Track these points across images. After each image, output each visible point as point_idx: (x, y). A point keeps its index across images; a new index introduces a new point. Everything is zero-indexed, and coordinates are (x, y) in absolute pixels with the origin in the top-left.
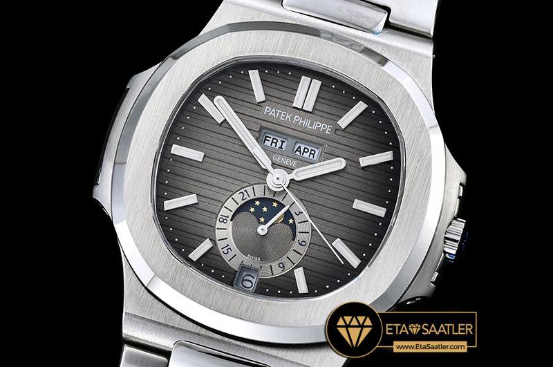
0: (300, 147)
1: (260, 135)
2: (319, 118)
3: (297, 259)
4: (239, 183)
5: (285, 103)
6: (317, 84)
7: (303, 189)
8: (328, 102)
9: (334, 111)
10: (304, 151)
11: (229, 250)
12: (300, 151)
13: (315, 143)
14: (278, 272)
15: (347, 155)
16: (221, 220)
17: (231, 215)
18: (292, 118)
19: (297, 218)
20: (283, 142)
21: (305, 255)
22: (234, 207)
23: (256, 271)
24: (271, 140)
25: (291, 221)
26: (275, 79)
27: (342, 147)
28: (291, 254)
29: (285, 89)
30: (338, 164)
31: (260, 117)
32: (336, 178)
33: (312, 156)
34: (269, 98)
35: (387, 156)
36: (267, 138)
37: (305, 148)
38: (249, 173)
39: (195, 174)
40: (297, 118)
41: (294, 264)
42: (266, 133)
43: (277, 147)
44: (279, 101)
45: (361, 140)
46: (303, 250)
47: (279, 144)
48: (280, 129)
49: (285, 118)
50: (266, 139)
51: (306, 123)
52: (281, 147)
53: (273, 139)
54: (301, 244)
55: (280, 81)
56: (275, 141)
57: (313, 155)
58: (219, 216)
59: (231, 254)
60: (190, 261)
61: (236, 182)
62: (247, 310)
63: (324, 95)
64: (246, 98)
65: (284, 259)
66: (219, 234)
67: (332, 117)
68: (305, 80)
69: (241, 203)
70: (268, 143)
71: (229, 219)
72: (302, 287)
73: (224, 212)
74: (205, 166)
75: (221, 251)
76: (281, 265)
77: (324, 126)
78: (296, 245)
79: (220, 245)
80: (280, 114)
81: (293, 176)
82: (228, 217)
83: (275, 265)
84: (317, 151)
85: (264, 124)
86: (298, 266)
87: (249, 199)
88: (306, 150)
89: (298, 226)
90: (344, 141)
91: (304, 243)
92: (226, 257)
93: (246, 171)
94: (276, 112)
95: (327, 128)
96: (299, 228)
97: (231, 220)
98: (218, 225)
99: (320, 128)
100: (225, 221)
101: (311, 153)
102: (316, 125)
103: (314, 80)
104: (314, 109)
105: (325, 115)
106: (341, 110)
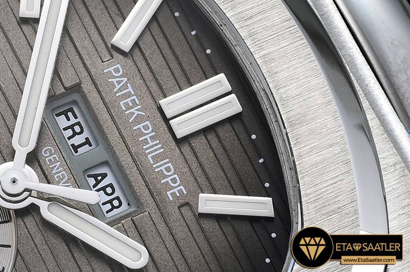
0: (104, 176)
1: (62, 96)
2: (181, 160)
5: (154, 87)
6: (232, 106)
7: (38, 239)
8: (220, 152)
9: (214, 172)
10: (104, 189)
12: (98, 182)
13: (133, 193)
18: (139, 119)
20: (87, 142)
24: (73, 121)
26: (176, 37)
27: (168, 238)
29: (174, 65)
31: (93, 71)
33: (109, 206)
34: (137, 53)
36: (70, 114)
37: (111, 185)
40: (146, 127)
42: (75, 102)
43: (70, 142)
44: (147, 75)
45: (210, 257)
47: (78, 140)
48: (103, 116)
49: (129, 108)
50: (65, 113)
51: (152, 147)
52: (76, 148)
53: (78, 124)
55: (181, 49)
56: (77, 129)
57: (113, 207)
63: (226, 133)
64: (103, 21)
67: (202, 180)
68: (221, 82)
70: (62, 122)
77: (174, 181)
80: (128, 95)
84: (125, 206)
85: (87, 86)
88: (109, 190)
90: (181, 233)
94: (125, 86)
95: (176, 189)
99: (167, 177)
101: (110, 202)
102: (162, 166)
103: (233, 96)
104: (187, 139)
105: (195, 165)
106: (226, 183)
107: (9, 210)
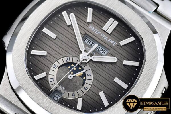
0: (99, 48)
1: (84, 37)
2: (112, 38)
3: (81, 94)
4: (68, 54)
5: (99, 26)
6: (116, 23)
7: (94, 65)
8: (118, 33)
9: (119, 37)
10: (101, 50)
11: (53, 81)
12: (99, 49)
13: (107, 48)
14: (71, 97)
15: (119, 57)
16: (54, 67)
17: (59, 66)
18: (100, 34)
19: (87, 77)
20: (93, 43)
21: (85, 94)
22: (62, 63)
23: (61, 93)
24: (88, 40)
25: (84, 78)
26: (98, 15)
27: (118, 53)
28: (79, 91)
30: (114, 60)
31: (87, 29)
32: (111, 66)
33: (103, 53)
34: (93, 22)
35: (137, 64)
36: (87, 39)
37: (102, 49)
38: (74, 51)
39: (50, 43)
40: (102, 35)
41: (79, 96)
42: (87, 37)
44: (97, 25)
45: (127, 53)
46: (85, 92)
47: (91, 43)
48: (93, 37)
49: (97, 33)
50: (86, 40)
51: (106, 38)
52: (91, 45)
53: (89, 40)
54: (85, 89)
55: (101, 17)
57: (104, 53)
58: (54, 65)
59: (53, 82)
60: (34, 79)
61: (66, 53)
62: (51, 108)
63: (118, 29)
64: (84, 19)
65: (75, 92)
66: (51, 72)
67: (118, 39)
68: (111, 20)
69: (65, 62)
70: (86, 41)
71: (57, 67)
72: (79, 107)
73: (56, 63)
74: (55, 41)
75: (49, 80)
76: (73, 95)
77: (113, 42)
78: (83, 88)
79: (50, 77)
80: (96, 30)
81: (92, 58)
82: (57, 66)
83: (71, 93)
84: (106, 52)
85: (87, 33)
86: (80, 97)
87: (69, 62)
88: (102, 50)
89: (87, 80)
90: (120, 51)
91: (86, 89)
92: (50, 83)
93: (72, 50)
94: (94, 29)
95: (114, 43)
96: (87, 81)
97: (58, 68)
98: (52, 68)
99: (111, 42)
100: (56, 68)
101: (103, 52)
102: (110, 40)
103: (115, 21)
104: (111, 33)
105: (115, 37)
106: (123, 38)
107: (86, 63)
